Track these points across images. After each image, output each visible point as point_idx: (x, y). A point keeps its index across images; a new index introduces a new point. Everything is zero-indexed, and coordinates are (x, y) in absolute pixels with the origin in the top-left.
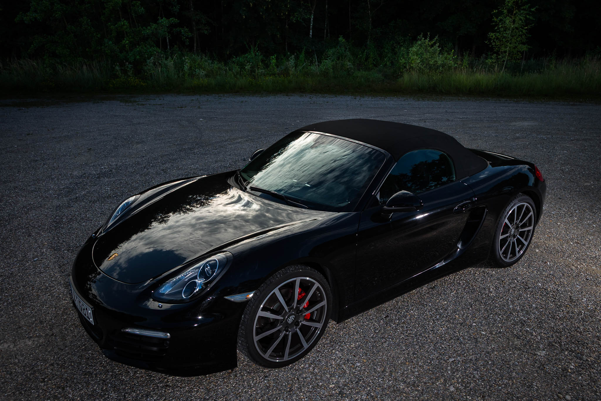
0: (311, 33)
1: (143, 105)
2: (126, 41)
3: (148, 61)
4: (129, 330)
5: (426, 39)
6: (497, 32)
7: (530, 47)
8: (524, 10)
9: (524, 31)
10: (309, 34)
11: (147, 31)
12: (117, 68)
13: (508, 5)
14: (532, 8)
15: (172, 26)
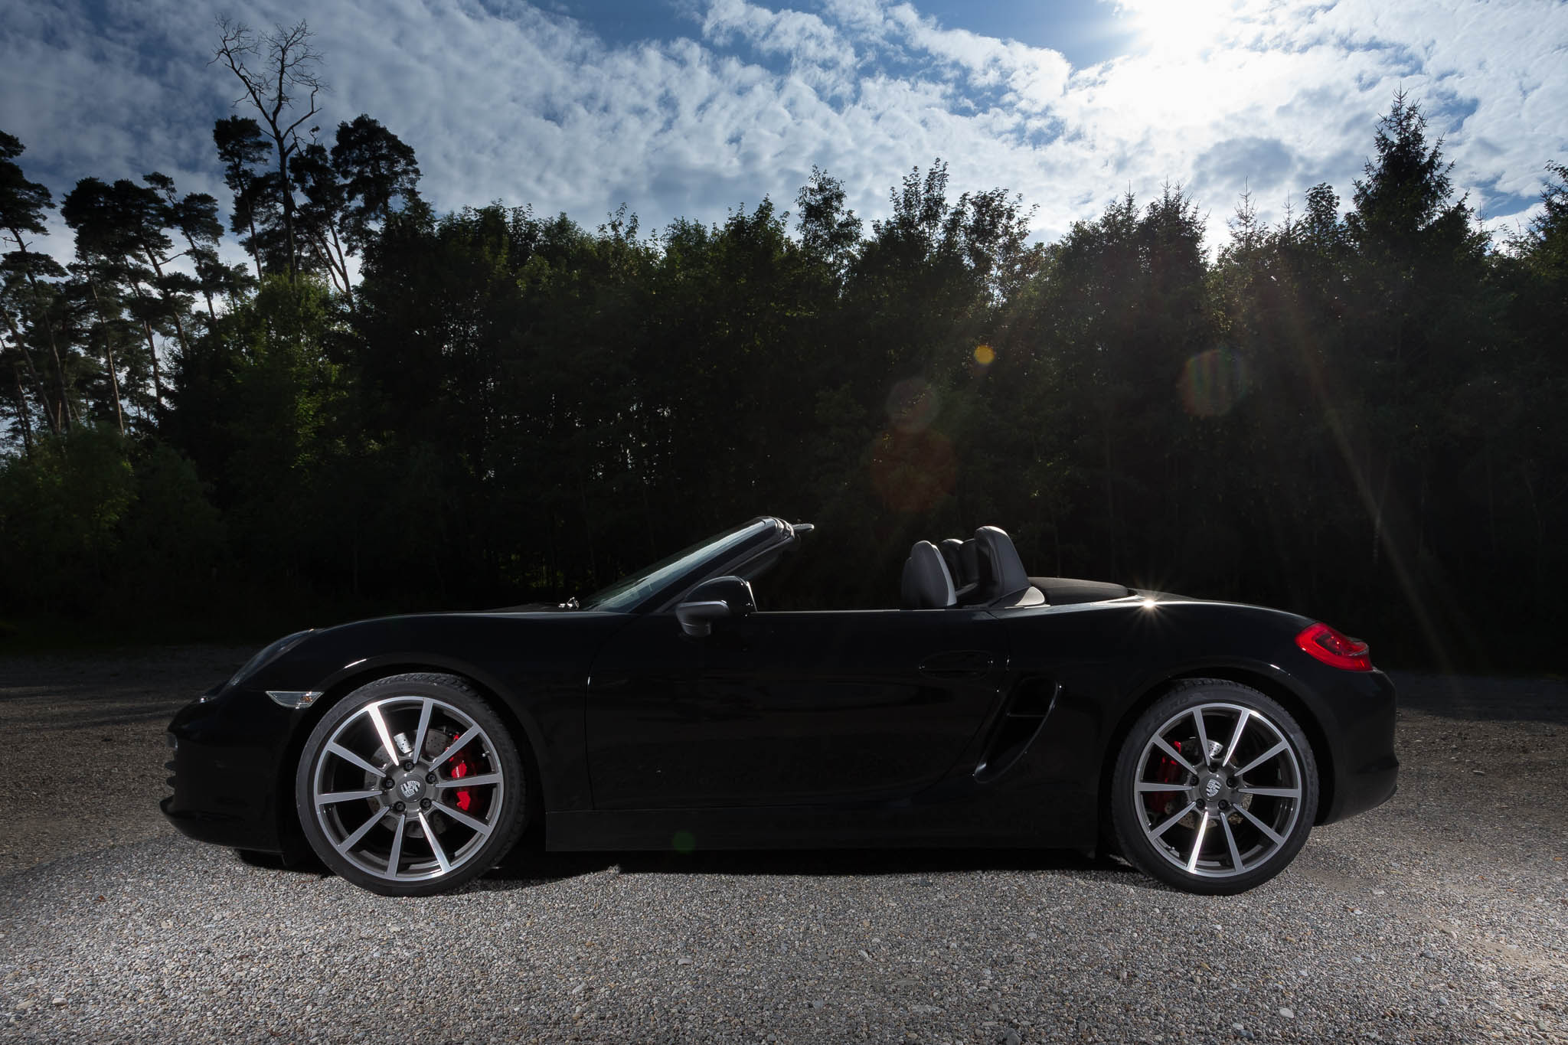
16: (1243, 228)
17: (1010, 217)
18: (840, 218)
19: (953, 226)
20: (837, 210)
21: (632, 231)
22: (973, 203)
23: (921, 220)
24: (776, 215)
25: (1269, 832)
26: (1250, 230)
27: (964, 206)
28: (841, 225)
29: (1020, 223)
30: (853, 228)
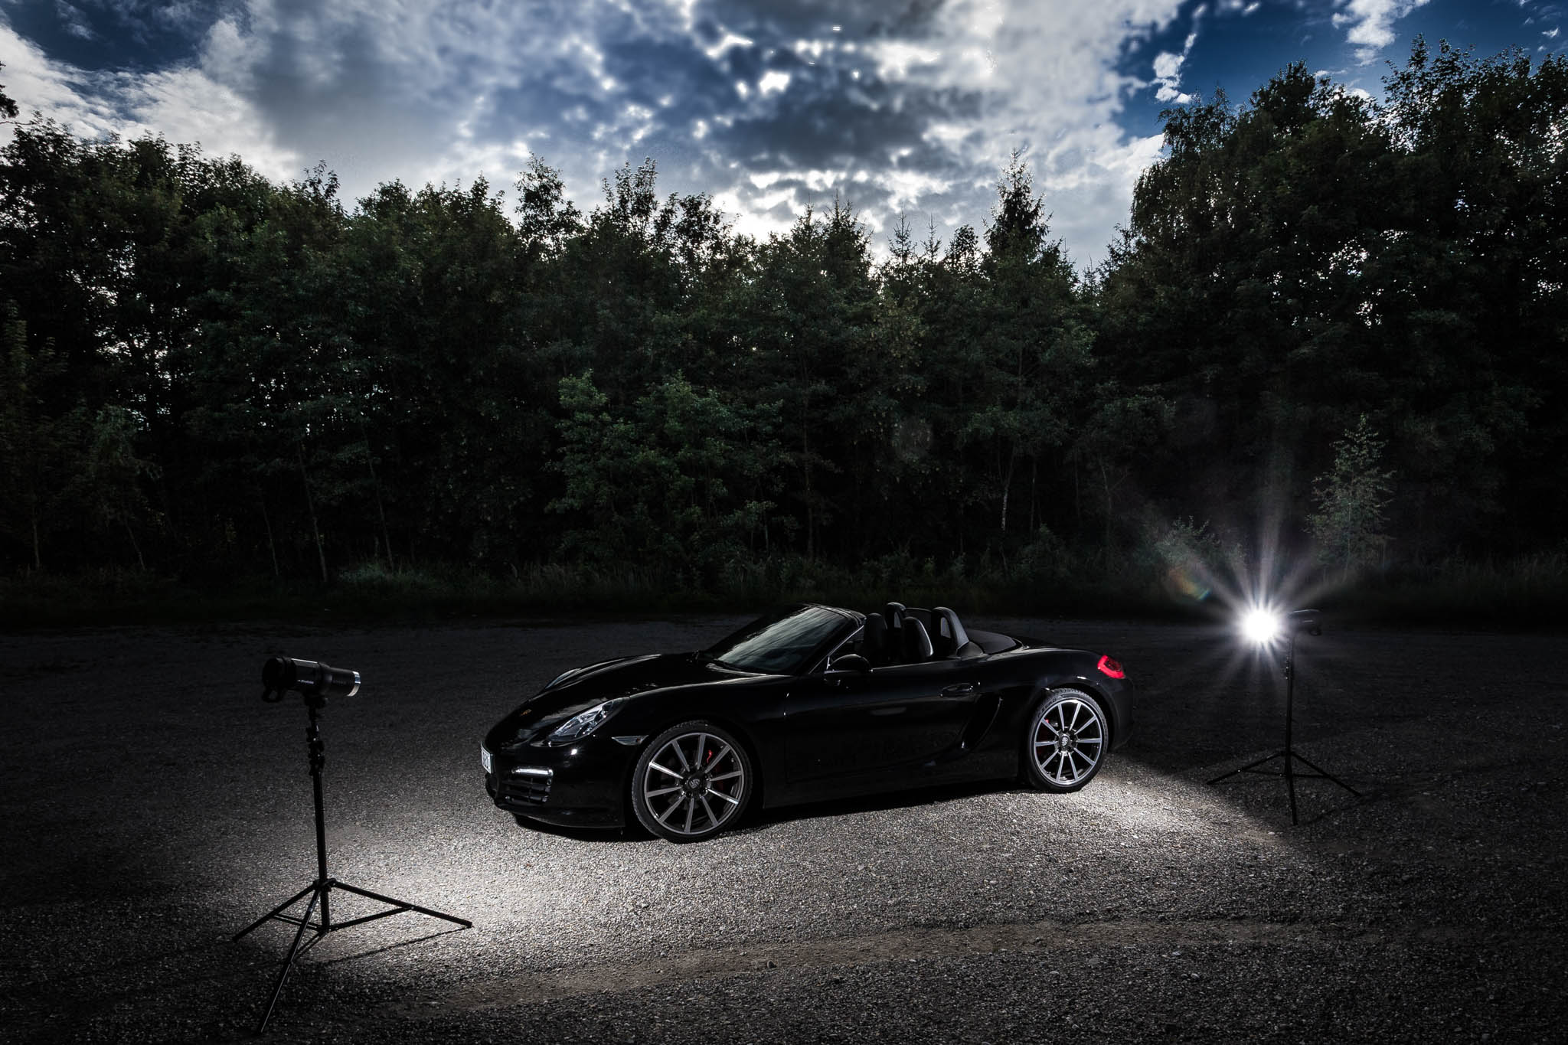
0: (1004, 523)
1: (701, 626)
2: (696, 536)
3: (727, 565)
4: (520, 771)
5: (1187, 526)
6: (1323, 514)
7: (1392, 539)
8: (1371, 476)
9: (1375, 511)
10: (1000, 524)
11: (729, 521)
12: (679, 576)
13: (1340, 469)
14: (1386, 474)
15: (770, 513)
16: (900, 246)
17: (716, 221)
18: (558, 207)
19: (663, 224)
20: (557, 199)
21: (331, 190)
22: (683, 205)
23: (633, 213)
24: (490, 194)
25: (1088, 759)
26: (905, 248)
27: (673, 205)
28: (561, 214)
29: (725, 228)
30: (574, 218)
